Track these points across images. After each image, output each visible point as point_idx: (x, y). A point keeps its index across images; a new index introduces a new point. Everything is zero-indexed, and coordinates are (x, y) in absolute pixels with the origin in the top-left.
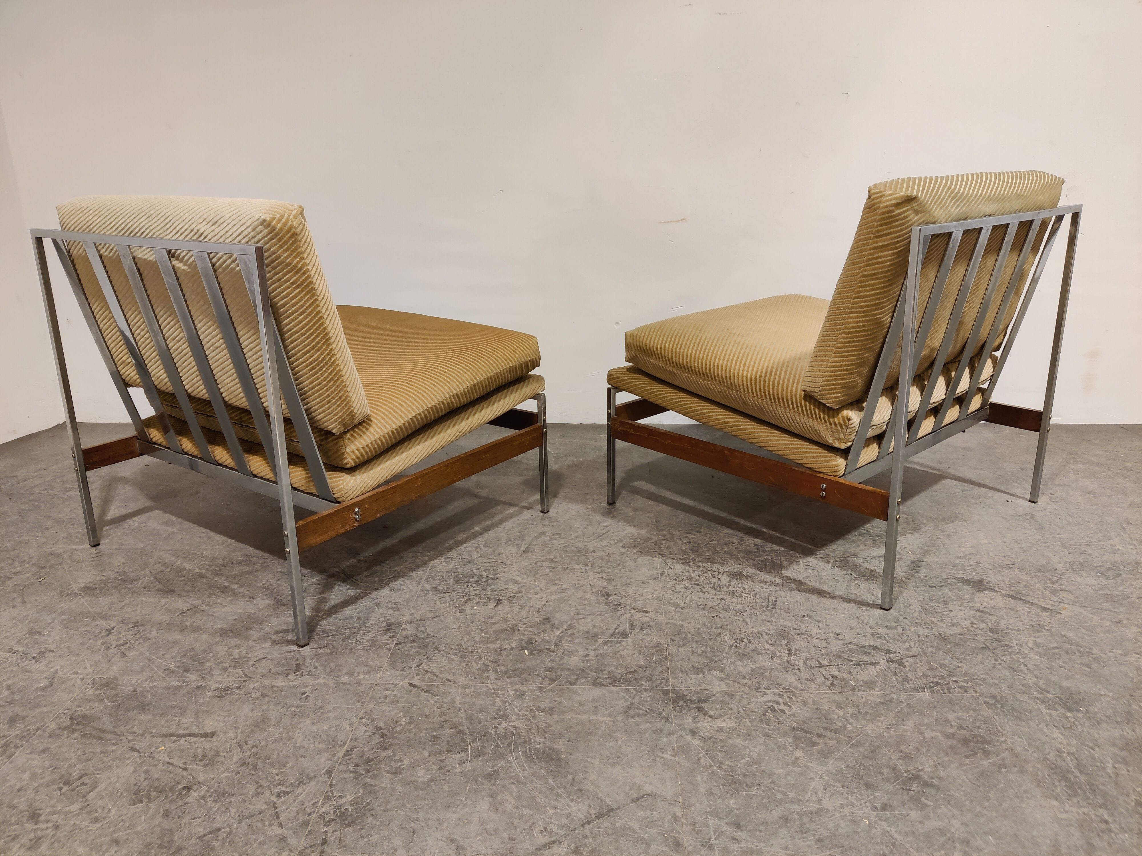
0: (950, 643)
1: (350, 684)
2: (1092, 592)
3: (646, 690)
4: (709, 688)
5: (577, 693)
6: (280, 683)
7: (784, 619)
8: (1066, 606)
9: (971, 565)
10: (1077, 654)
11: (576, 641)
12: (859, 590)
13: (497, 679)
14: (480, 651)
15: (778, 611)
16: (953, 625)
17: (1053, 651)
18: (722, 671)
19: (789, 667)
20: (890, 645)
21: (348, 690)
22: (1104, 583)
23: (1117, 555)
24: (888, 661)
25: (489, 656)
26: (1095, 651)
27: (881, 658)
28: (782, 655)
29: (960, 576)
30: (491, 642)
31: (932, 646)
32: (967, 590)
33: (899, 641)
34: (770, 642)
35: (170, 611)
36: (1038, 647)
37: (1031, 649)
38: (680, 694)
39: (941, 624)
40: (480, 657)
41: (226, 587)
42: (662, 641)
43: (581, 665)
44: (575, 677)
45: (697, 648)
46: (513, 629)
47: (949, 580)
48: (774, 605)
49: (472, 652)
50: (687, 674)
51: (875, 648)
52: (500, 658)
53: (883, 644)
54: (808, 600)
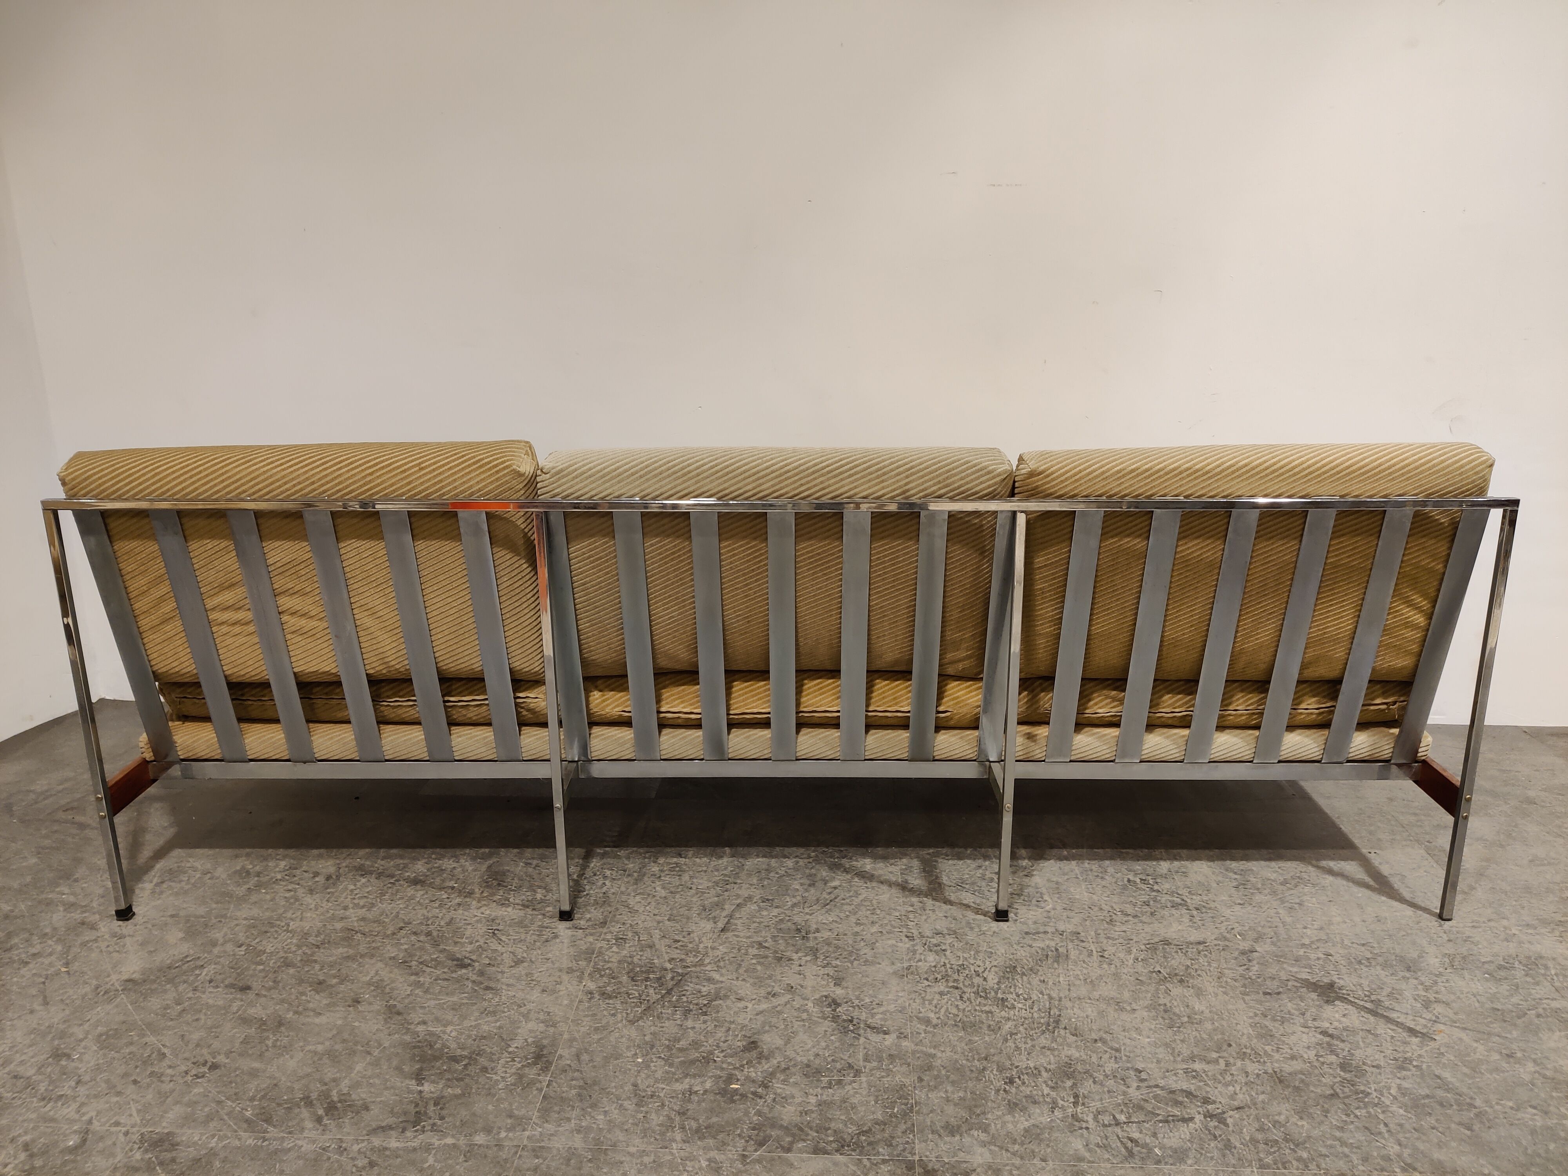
0: (1288, 1087)
1: (488, 1147)
2: (1477, 1004)
3: (884, 1161)
4: (968, 1158)
5: (791, 1165)
6: (394, 1144)
7: (1069, 1046)
8: (1442, 1027)
9: (1318, 959)
10: (1455, 1107)
11: (791, 1080)
12: (1169, 998)
13: (684, 1141)
14: (662, 1095)
15: (1062, 1032)
16: (1293, 1058)
17: (1423, 1101)
18: (986, 1130)
19: (1075, 1123)
20: (1208, 1089)
21: (486, 1156)
22: (1494, 990)
23: (1511, 945)
24: (1205, 1117)
25: (675, 1103)
26: (1478, 1103)
27: (1195, 1111)
28: (1066, 1104)
29: (1304, 976)
30: (677, 1080)
31: (1263, 1093)
32: (1313, 1000)
33: (1220, 1082)
34: (1050, 1082)
35: (245, 1021)
36: (1404, 1095)
37: (1395, 1098)
38: (930, 1168)
39: (1277, 1056)
40: (663, 1105)
41: (320, 983)
42: (907, 1081)
43: (798, 1119)
44: (789, 1139)
45: (953, 1093)
46: (708, 1060)
47: (1290, 983)
48: (1057, 1022)
49: (652, 1096)
50: (940, 1136)
51: (1189, 1094)
52: (690, 1106)
53: (1200, 1088)
54: (1102, 1014)
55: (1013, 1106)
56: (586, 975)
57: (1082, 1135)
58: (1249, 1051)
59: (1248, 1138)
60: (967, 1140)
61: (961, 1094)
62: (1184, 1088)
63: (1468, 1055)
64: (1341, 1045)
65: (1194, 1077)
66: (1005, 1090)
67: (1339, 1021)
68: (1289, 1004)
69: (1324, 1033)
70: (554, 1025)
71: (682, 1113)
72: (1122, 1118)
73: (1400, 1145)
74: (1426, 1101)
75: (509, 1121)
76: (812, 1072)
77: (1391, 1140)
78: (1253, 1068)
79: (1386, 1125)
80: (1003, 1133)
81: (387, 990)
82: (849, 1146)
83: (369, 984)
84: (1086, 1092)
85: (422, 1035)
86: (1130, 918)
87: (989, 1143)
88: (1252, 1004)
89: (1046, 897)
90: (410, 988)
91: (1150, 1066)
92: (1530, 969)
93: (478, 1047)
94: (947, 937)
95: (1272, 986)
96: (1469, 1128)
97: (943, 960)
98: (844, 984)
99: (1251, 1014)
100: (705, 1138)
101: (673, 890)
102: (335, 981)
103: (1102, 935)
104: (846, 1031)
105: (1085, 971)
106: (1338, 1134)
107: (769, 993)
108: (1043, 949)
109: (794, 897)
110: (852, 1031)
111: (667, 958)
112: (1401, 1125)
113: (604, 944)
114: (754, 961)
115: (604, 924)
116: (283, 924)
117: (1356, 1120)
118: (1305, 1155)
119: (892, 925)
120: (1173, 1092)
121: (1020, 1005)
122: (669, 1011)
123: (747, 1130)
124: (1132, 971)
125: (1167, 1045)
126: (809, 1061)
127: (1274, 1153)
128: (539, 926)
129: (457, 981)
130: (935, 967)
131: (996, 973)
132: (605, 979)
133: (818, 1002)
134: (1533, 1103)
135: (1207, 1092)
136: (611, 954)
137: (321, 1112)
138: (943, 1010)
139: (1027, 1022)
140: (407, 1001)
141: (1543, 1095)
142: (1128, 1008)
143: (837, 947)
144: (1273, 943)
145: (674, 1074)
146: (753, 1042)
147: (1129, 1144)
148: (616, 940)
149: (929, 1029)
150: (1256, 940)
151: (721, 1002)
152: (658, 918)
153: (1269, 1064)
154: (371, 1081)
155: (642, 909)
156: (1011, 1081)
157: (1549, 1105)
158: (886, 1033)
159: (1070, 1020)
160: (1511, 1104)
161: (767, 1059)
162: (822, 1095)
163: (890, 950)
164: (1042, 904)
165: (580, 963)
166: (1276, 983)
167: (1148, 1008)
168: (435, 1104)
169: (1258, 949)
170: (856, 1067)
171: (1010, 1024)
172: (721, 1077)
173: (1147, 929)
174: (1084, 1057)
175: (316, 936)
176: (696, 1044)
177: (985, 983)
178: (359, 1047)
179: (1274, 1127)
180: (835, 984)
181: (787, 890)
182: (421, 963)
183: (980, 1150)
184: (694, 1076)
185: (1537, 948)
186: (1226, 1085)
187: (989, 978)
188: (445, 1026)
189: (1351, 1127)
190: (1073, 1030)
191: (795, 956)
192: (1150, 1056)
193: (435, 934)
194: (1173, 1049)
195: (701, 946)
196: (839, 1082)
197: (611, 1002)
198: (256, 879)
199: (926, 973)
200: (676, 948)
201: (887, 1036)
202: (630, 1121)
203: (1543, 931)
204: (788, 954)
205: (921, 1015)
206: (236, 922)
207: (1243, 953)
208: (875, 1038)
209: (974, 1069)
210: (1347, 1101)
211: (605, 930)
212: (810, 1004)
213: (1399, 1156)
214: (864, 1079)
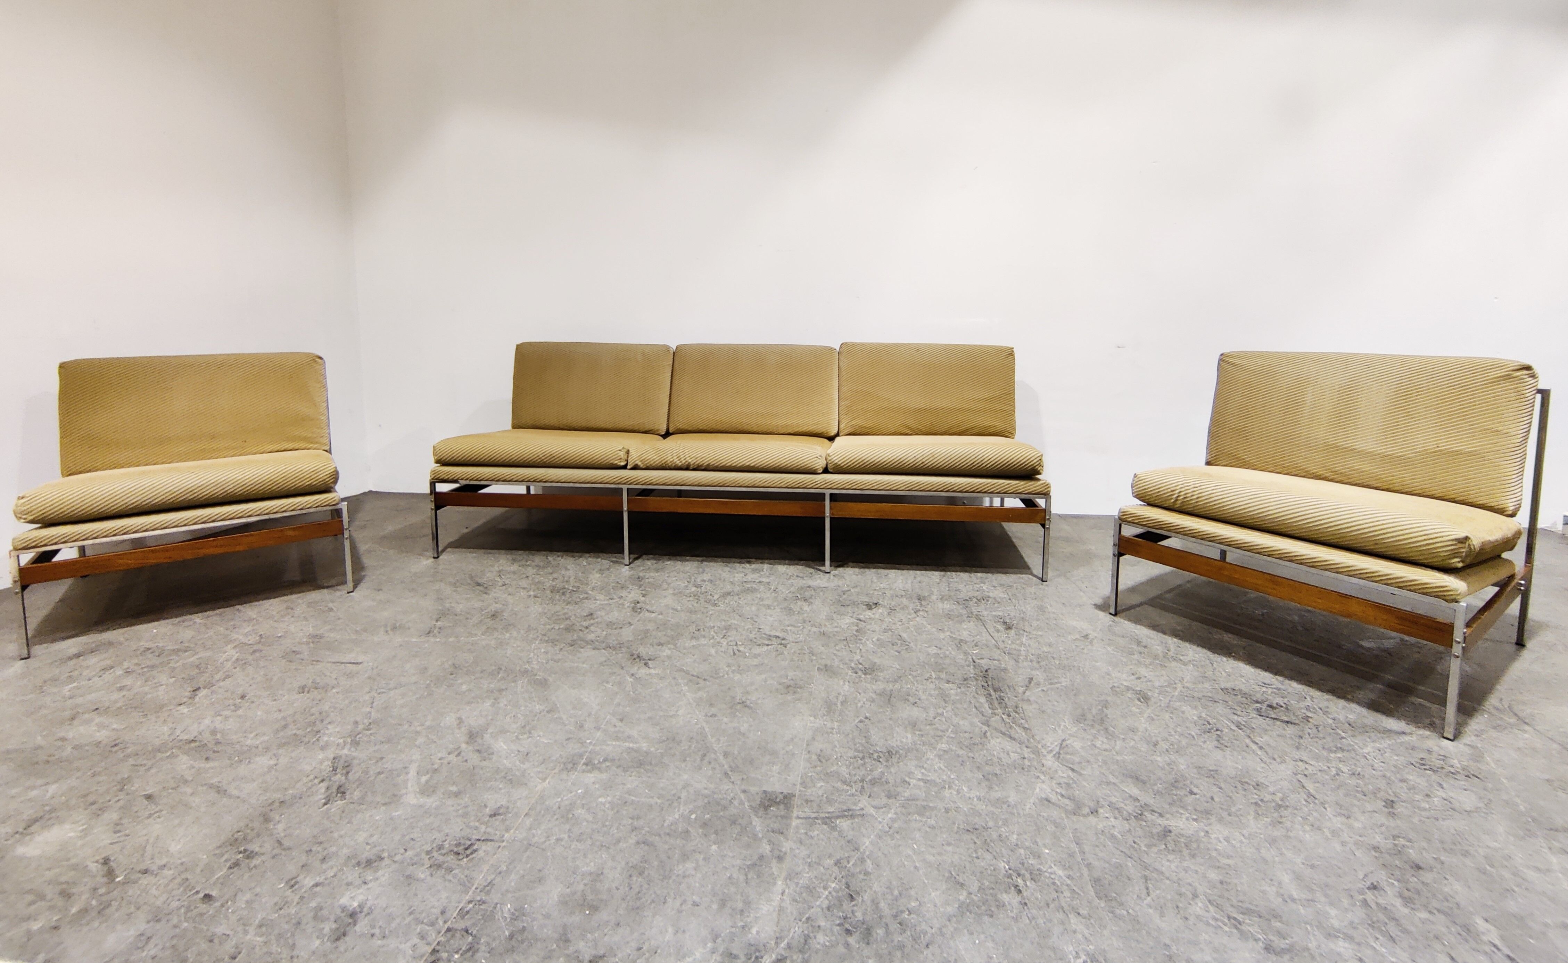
26: (911, 644)
27: (775, 643)
28: (718, 638)
29: (866, 601)
30: (549, 625)
31: (812, 638)
32: (863, 609)
33: (795, 634)
34: (716, 631)
36: (878, 641)
53: (784, 636)
54: (758, 610)
55: (693, 638)
71: (544, 635)
72: (740, 644)
76: (610, 625)
83: (435, 590)
84: (730, 635)
85: (447, 607)
86: (800, 578)
88: (833, 609)
89: (764, 570)
90: (451, 592)
91: (766, 627)
93: (469, 612)
115: (551, 573)
137: (389, 629)
158: (654, 613)
173: (804, 582)
183: (667, 651)
191: (631, 587)
208: (647, 614)
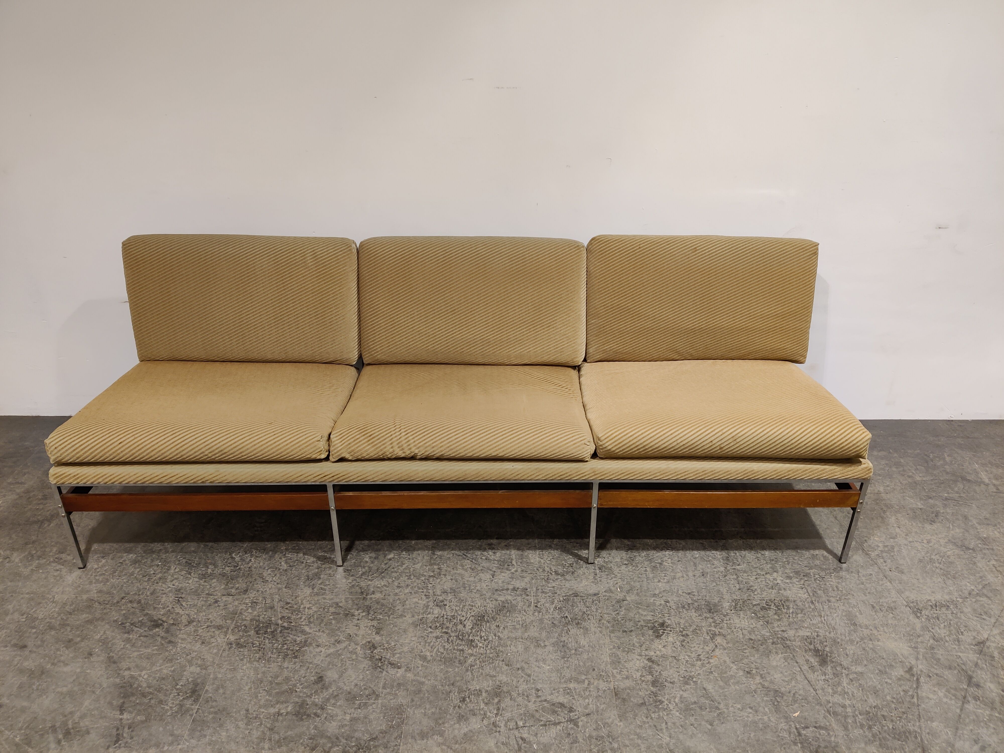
56: (230, 630)
57: (495, 737)
58: (603, 674)
59: (587, 735)
60: (430, 742)
61: (433, 710)
62: (561, 701)
63: (726, 673)
64: (657, 668)
65: (568, 693)
66: (459, 707)
67: (660, 651)
68: (635, 639)
69: (650, 660)
70: (206, 669)
71: (271, 729)
72: (521, 724)
73: (670, 737)
74: (693, 706)
75: (170, 738)
76: (351, 698)
77: (666, 734)
78: (603, 685)
79: (666, 723)
80: (451, 736)
81: (110, 645)
82: (362, 749)
83: (99, 641)
84: (504, 706)
85: (126, 678)
86: (559, 577)
87: (442, 744)
88: (614, 639)
89: (514, 562)
90: (123, 643)
91: (545, 686)
92: (779, 609)
93: (159, 686)
94: (449, 594)
95: (629, 625)
96: (711, 725)
97: (443, 613)
98: (382, 632)
99: (612, 647)
100: (282, 746)
101: (291, 564)
102: (79, 639)
103: (540, 590)
104: (376, 667)
105: (524, 618)
106: (638, 731)
107: (336, 641)
108: (503, 602)
109: (364, 567)
110: (380, 667)
111: (280, 616)
112: (674, 723)
113: (243, 607)
114: (331, 617)
115: (246, 589)
116: (51, 597)
117: (651, 721)
118: (616, 746)
119: (418, 587)
120: (553, 705)
121: (481, 645)
122: (275, 656)
123: (307, 740)
124: (551, 617)
125: (558, 671)
126: (351, 689)
127: (600, 745)
128: (207, 594)
129: (153, 637)
130: (437, 618)
131: (472, 620)
132: (241, 633)
133: (364, 646)
134: (752, 705)
135: (573, 704)
136: (246, 614)
138: (435, 650)
139: (482, 657)
140: (120, 653)
141: (759, 700)
142: (543, 645)
143: (383, 605)
144: (638, 594)
145: (271, 701)
146: (321, 677)
147: (520, 742)
148: (252, 603)
149: (425, 664)
150: (628, 592)
151: (307, 648)
152: (279, 586)
153: (612, 683)
154: (93, 713)
155: (271, 579)
156: (464, 700)
157: (760, 706)
158: (399, 668)
159: (507, 654)
160: (739, 706)
161: (327, 689)
162: (354, 713)
163: (413, 606)
164: (511, 568)
165: (227, 621)
166: (631, 623)
167: (554, 644)
168: (129, 728)
169: (628, 598)
170: (377, 693)
171: (472, 658)
172: (298, 703)
173: (568, 585)
174: (509, 681)
175: (70, 606)
176: (287, 679)
177: (464, 629)
178: (88, 689)
179: (604, 727)
180: (377, 633)
181: (361, 562)
182: (132, 624)
184: (282, 703)
185: (788, 593)
186: (585, 698)
187: (467, 626)
188: (141, 671)
189: (647, 725)
190: (507, 663)
191: (356, 613)
192: (547, 679)
193: (143, 602)
194: (561, 673)
195: (302, 606)
196: (365, 704)
197: (242, 650)
198: (37, 562)
199: (431, 622)
200: (287, 609)
201: (399, 670)
202: (241, 736)
203: (795, 580)
204: (352, 611)
205: (422, 654)
206: (22, 596)
207: (618, 602)
208: (392, 671)
209: (444, 692)
210: (649, 708)
211: (246, 596)
212: (359, 648)
213: (667, 744)
214: (380, 701)
